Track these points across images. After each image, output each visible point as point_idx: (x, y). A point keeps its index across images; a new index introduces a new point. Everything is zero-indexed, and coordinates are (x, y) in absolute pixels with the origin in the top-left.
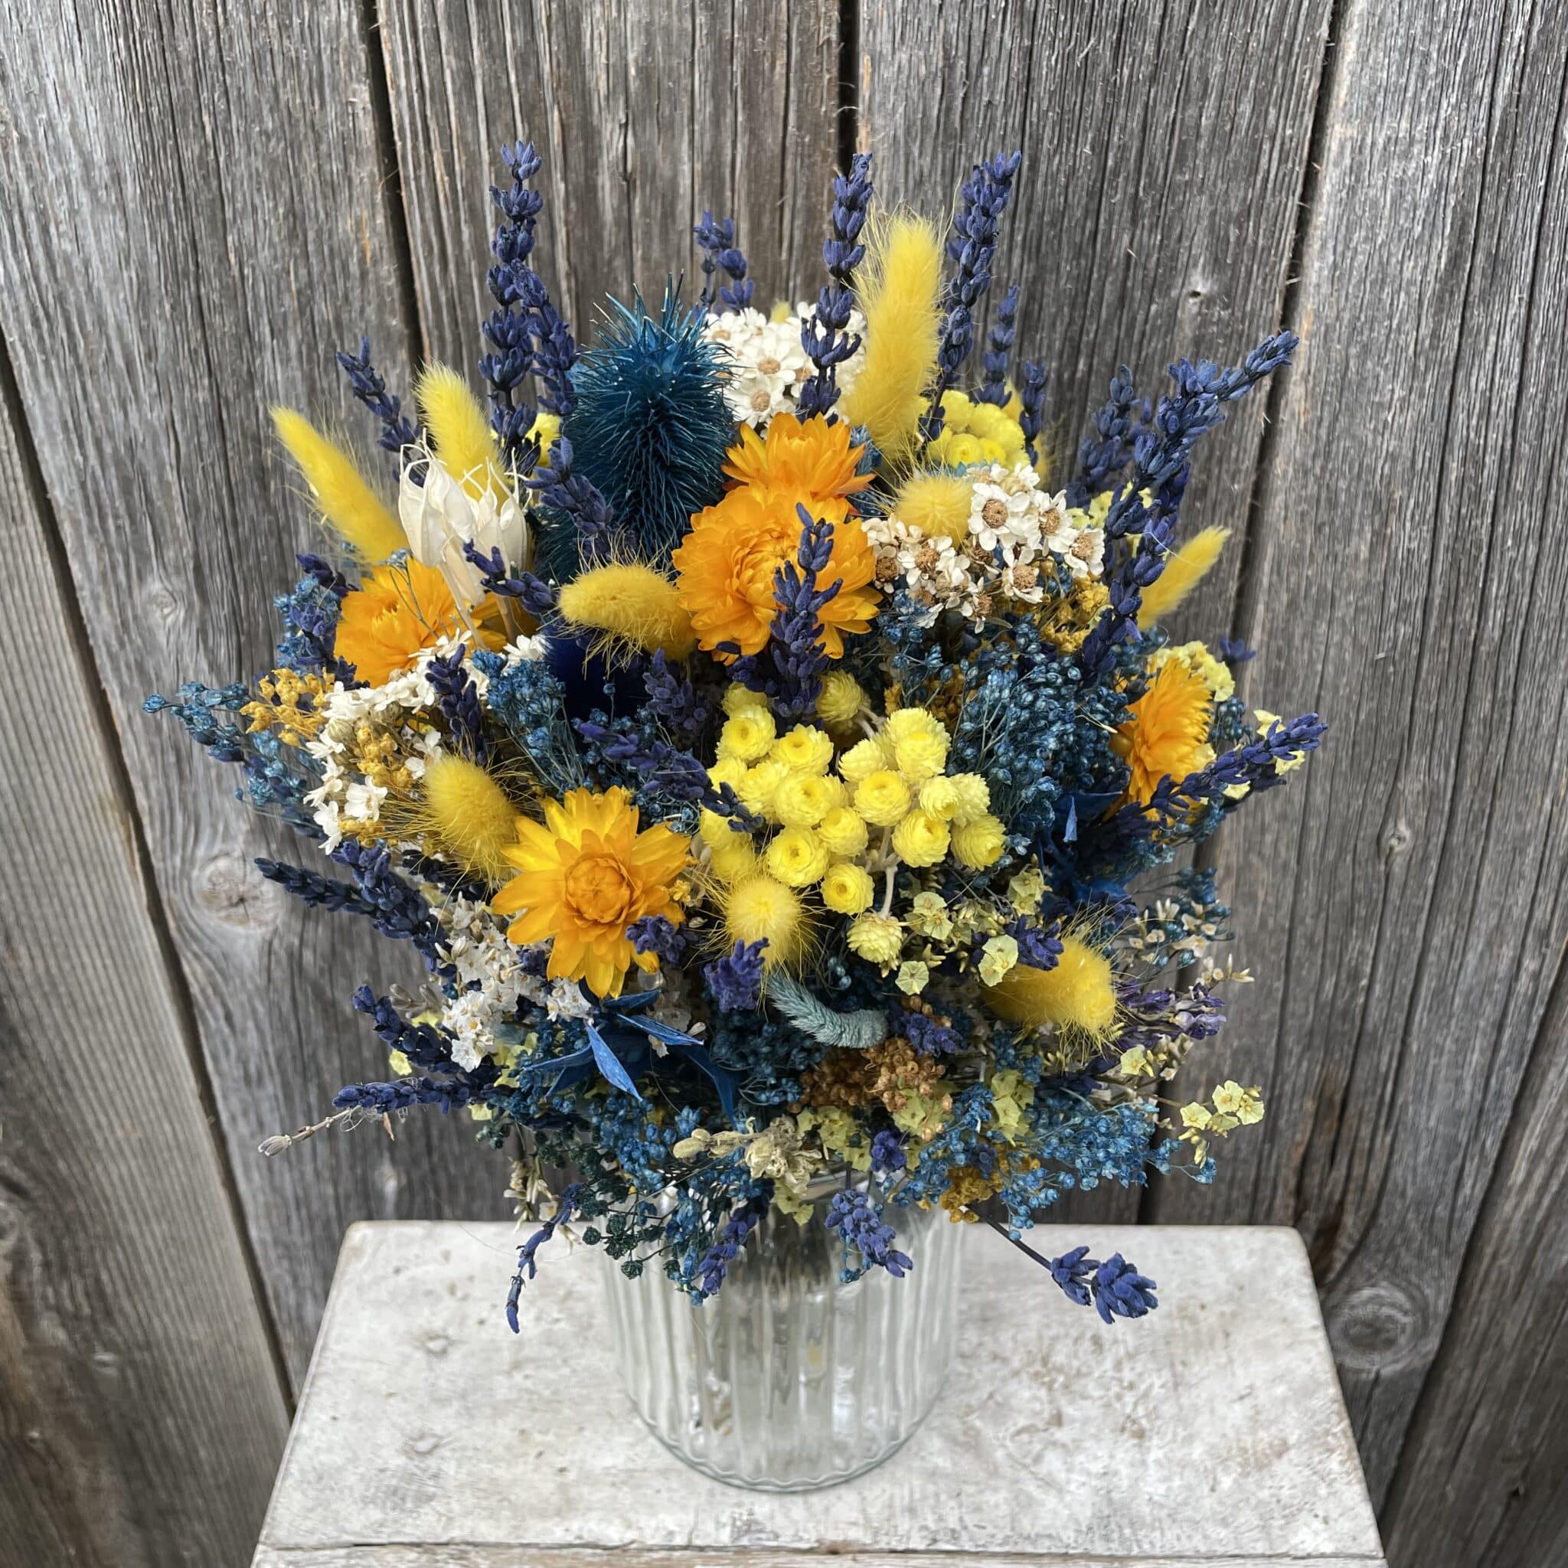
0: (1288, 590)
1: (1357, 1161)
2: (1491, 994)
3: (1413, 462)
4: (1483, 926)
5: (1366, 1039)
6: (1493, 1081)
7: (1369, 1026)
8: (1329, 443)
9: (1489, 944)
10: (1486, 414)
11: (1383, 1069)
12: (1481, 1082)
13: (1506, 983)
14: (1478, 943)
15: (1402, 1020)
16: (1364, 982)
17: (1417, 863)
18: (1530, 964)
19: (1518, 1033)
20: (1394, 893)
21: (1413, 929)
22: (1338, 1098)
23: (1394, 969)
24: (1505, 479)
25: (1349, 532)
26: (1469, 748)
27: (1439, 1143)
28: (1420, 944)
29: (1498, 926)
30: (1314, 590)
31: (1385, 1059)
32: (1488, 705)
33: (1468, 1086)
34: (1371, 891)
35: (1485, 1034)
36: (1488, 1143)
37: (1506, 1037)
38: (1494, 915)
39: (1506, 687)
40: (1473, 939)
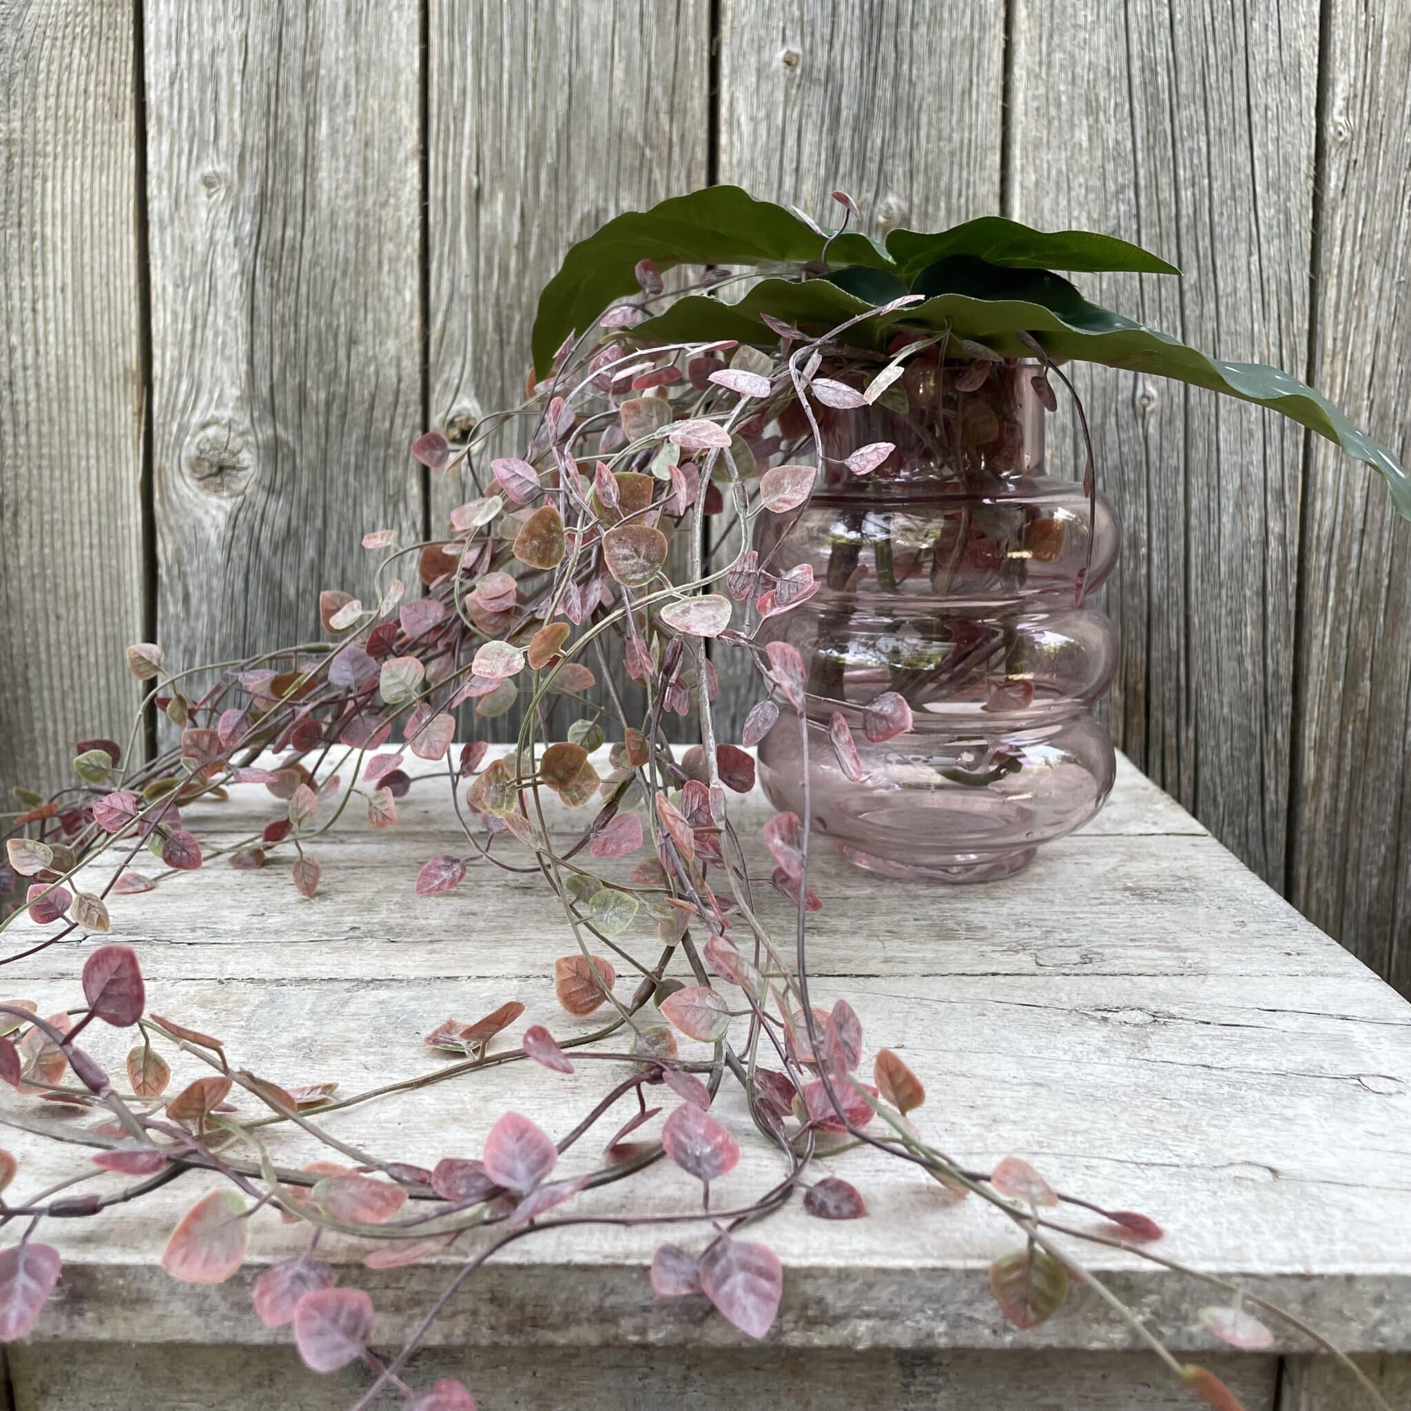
0: (1035, 171)
1: (1168, 763)
2: (1249, 561)
3: (1109, 71)
4: (1230, 487)
5: (1155, 615)
6: (1269, 661)
7: (1155, 599)
8: (1049, 55)
9: (1238, 506)
10: (1151, 33)
11: (1174, 648)
12: (1259, 659)
13: (1260, 546)
14: (1229, 506)
15: (1181, 592)
16: (1144, 550)
17: (1166, 423)
18: (1275, 526)
19: (1280, 602)
20: (1154, 455)
21: (1175, 492)
22: (1141, 687)
23: (1165, 534)
24: (1174, 86)
25: (1072, 127)
26: (1187, 312)
27: (1236, 734)
28: (1182, 508)
29: (1242, 487)
30: (1054, 172)
31: (1174, 635)
32: (1195, 273)
33: (1249, 667)
34: (1135, 453)
35: (1252, 606)
36: (1279, 736)
37: (1270, 609)
38: (1237, 475)
39: (1206, 257)
40: (1224, 501)
